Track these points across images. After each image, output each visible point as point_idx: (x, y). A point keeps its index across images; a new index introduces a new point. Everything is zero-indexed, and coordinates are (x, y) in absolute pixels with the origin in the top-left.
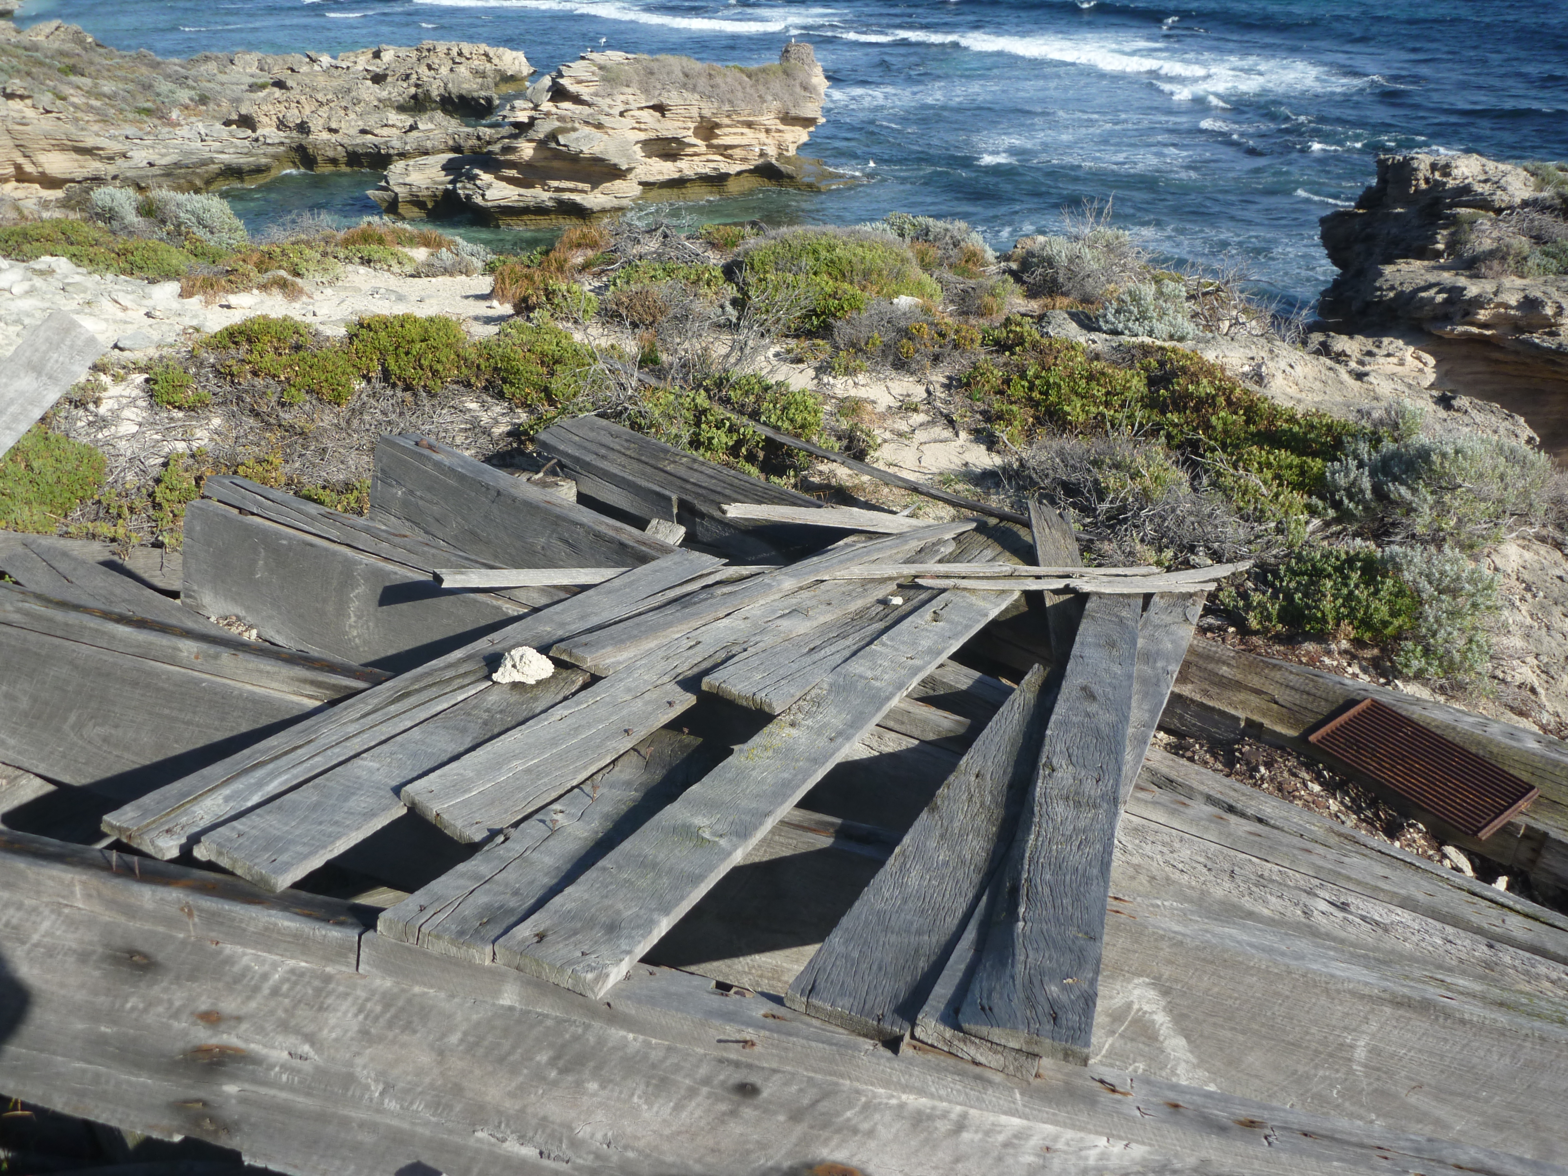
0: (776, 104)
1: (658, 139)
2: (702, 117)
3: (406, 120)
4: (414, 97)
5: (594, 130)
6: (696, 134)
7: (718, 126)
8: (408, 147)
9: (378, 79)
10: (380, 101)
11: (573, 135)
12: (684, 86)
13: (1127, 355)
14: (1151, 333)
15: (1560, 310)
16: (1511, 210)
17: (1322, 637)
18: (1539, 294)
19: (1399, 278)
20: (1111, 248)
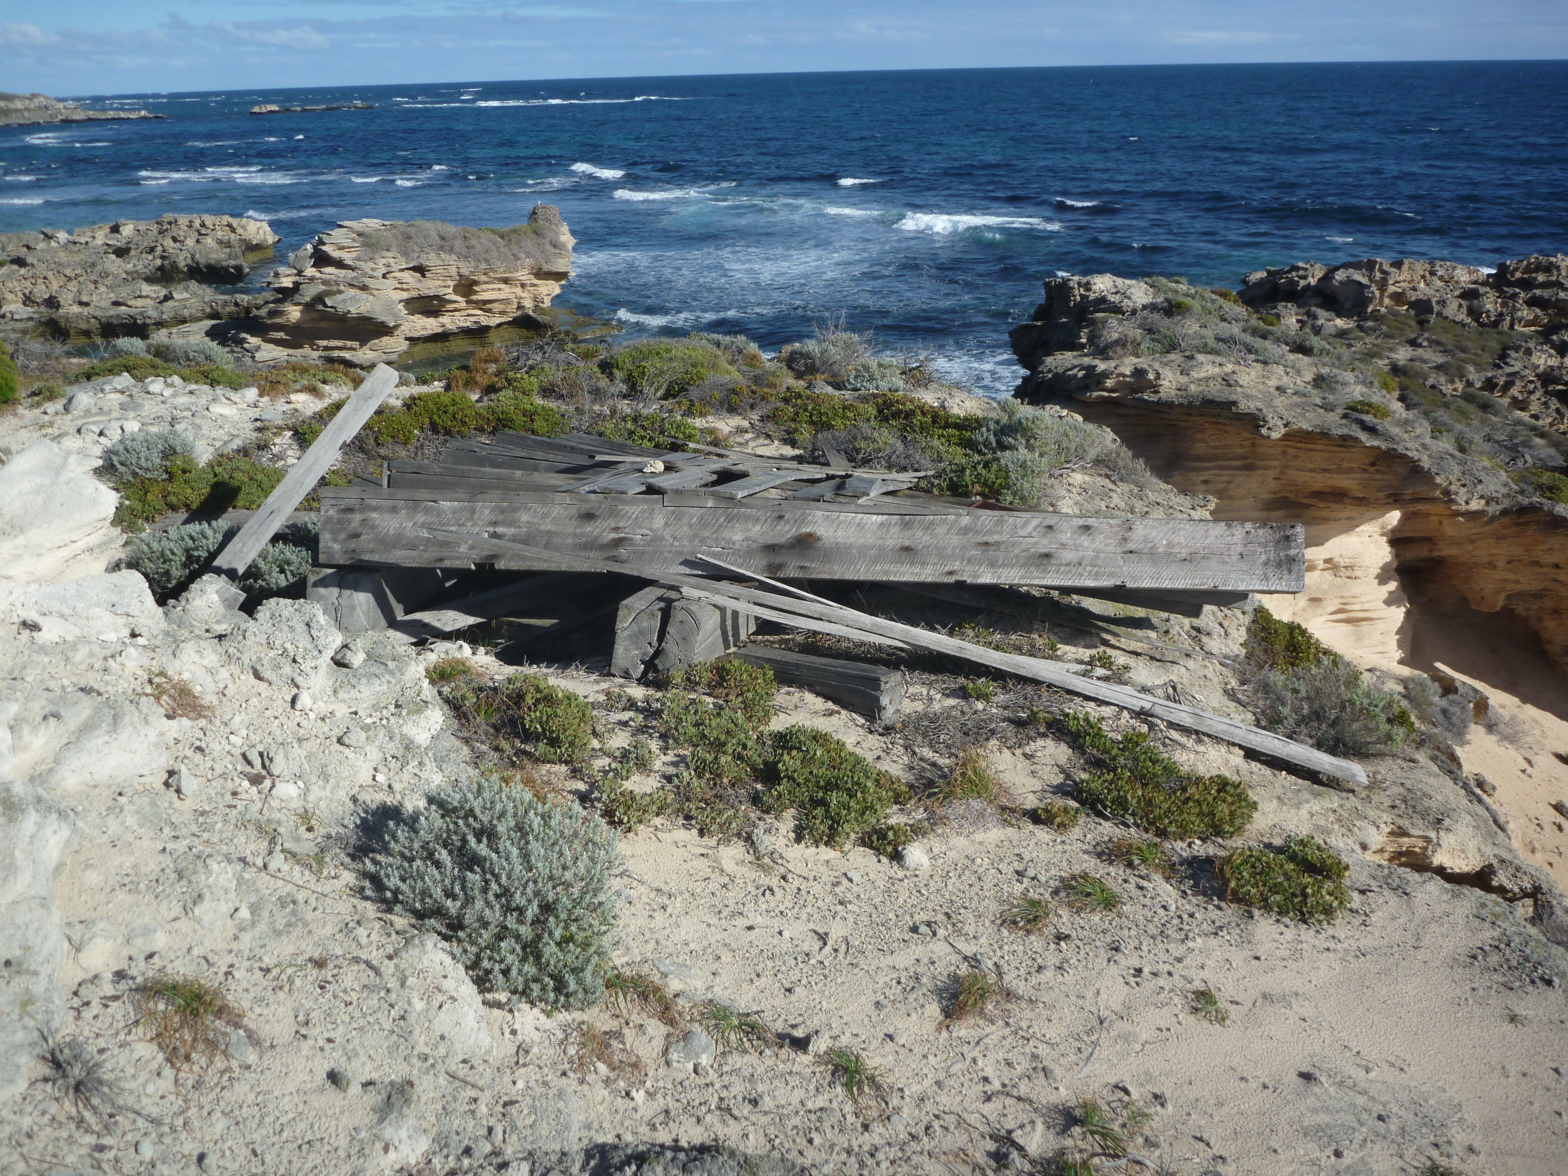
0: (529, 261)
1: (421, 298)
2: (460, 276)
3: (159, 291)
4: (161, 268)
5: (359, 292)
6: (456, 291)
7: (476, 283)
8: (165, 317)
9: (121, 252)
10: (127, 273)
11: (340, 297)
12: (441, 248)
13: (864, 399)
14: (877, 388)
15: (1158, 375)
16: (1134, 312)
17: (967, 494)
18: (1145, 366)
19: (1054, 364)
20: (847, 345)
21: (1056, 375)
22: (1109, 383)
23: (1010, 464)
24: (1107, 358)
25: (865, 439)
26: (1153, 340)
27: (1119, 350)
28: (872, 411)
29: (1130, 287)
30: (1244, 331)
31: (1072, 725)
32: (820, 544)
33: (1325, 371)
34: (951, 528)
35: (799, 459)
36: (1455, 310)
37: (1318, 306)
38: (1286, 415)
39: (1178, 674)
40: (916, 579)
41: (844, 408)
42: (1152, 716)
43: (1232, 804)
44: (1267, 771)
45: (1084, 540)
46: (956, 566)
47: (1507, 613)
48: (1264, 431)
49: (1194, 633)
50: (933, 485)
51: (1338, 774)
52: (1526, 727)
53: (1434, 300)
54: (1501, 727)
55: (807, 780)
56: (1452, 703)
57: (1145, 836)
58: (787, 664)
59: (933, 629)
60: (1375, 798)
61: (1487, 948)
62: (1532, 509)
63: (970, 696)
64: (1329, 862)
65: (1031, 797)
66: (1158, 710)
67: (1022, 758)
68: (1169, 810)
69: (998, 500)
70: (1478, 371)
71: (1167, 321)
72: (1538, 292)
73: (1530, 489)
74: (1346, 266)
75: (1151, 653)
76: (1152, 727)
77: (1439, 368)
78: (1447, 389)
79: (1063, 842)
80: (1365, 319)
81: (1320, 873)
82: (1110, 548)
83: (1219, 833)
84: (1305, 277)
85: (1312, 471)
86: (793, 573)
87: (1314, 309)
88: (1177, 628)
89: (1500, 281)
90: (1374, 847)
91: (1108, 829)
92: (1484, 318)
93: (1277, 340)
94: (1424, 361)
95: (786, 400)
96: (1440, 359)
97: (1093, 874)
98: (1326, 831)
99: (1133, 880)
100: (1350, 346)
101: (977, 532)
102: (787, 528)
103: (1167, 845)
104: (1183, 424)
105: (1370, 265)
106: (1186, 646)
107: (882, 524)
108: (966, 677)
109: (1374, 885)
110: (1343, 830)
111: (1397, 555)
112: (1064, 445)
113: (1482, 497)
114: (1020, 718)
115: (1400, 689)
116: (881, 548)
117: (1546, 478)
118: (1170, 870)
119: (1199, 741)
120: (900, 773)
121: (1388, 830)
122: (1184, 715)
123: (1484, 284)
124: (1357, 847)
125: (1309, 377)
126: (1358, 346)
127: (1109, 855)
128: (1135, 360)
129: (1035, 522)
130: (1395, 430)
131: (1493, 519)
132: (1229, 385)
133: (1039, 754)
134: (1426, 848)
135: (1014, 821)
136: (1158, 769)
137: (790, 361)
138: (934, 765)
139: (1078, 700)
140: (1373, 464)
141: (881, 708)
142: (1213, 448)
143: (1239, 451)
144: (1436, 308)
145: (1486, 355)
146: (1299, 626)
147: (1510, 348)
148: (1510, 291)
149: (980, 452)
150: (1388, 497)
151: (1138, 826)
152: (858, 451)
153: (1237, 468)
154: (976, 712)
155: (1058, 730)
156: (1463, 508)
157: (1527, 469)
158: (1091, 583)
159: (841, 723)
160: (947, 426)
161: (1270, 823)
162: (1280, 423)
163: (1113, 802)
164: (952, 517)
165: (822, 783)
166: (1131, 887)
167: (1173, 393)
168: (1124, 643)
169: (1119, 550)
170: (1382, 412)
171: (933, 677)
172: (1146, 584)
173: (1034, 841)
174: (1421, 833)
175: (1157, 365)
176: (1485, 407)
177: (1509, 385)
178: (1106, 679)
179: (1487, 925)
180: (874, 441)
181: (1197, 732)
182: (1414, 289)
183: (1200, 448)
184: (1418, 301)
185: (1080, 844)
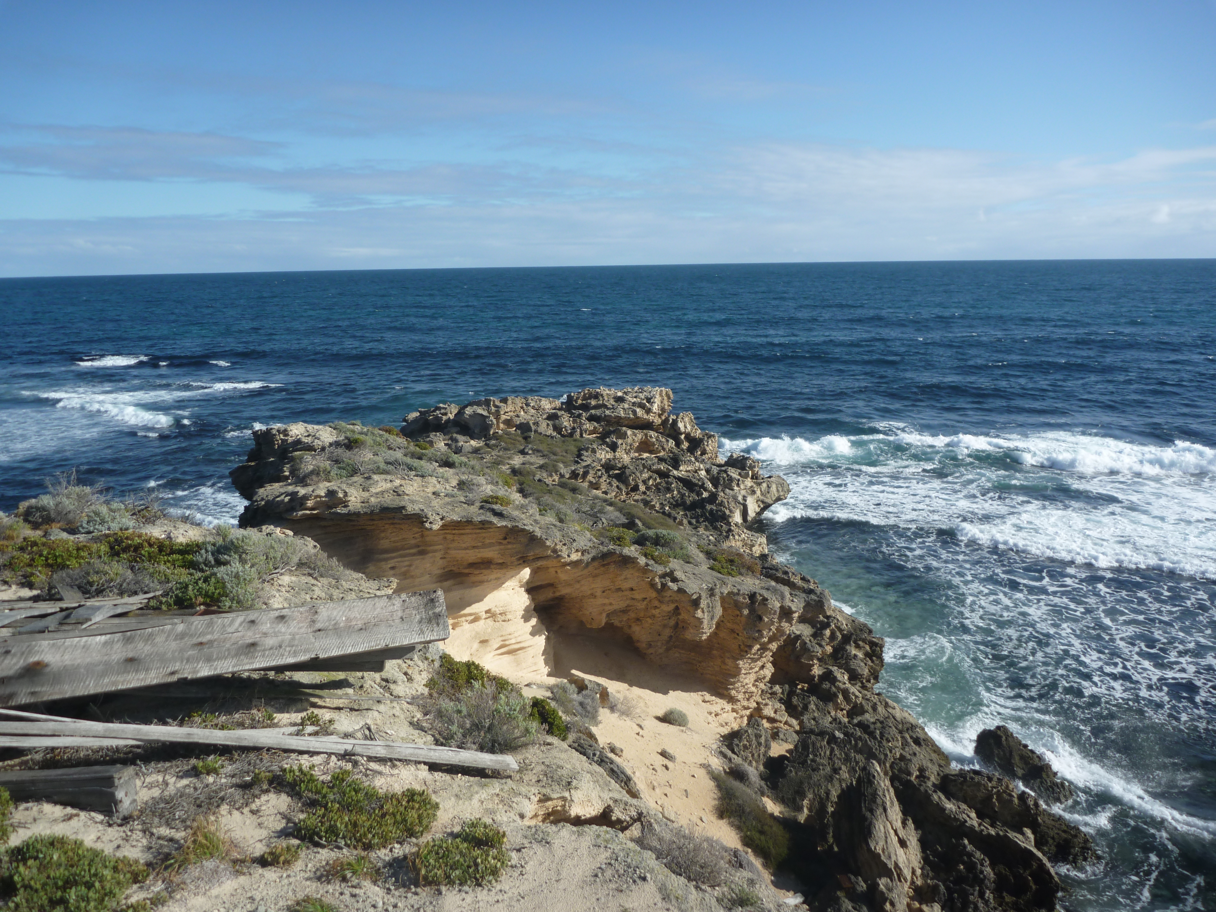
13: (96, 540)
14: (109, 529)
15: (346, 494)
16: (323, 449)
17: (192, 606)
18: (335, 488)
19: (266, 493)
20: (80, 497)
21: (268, 502)
22: (310, 504)
23: (225, 577)
24: (306, 485)
25: (97, 573)
26: (340, 468)
27: (314, 477)
28: (104, 548)
29: (318, 430)
30: (405, 455)
31: (289, 777)
32: (48, 670)
33: (464, 477)
34: (168, 636)
35: (35, 599)
36: (545, 428)
37: (457, 433)
38: (441, 511)
39: (372, 718)
40: (143, 684)
41: (78, 549)
42: (354, 755)
43: (419, 809)
44: (447, 777)
45: (282, 627)
46: (177, 666)
47: (609, 626)
48: (427, 525)
49: (384, 684)
50: (161, 603)
51: (497, 767)
52: (634, 703)
53: (531, 423)
54: (619, 706)
55: (44, 885)
56: (585, 697)
57: (355, 852)
58: (23, 782)
59: (165, 723)
60: (526, 778)
61: (604, 866)
62: (610, 554)
63: (201, 773)
64: (491, 834)
65: (259, 845)
66: (358, 750)
67: (249, 815)
68: (371, 826)
69: (219, 607)
70: (566, 467)
71: (348, 453)
72: (593, 412)
73: (607, 541)
74: (471, 404)
75: (350, 706)
76: (355, 764)
77: (541, 467)
78: (549, 481)
79: (289, 876)
80: (490, 439)
81: (487, 845)
82: (303, 630)
83: (412, 833)
84: (446, 414)
85: (466, 549)
86: (24, 700)
87: (455, 435)
88: (369, 682)
89: (569, 406)
90: (529, 814)
91: (325, 855)
92: (564, 431)
93: (430, 460)
94: (532, 464)
95: (22, 549)
96: (541, 461)
97: (315, 896)
98: (492, 812)
99: (347, 892)
100: (482, 458)
101: (192, 636)
102: (15, 660)
103: (373, 855)
104: (369, 528)
105: (487, 403)
106: (378, 694)
107: (106, 643)
108: (198, 758)
109: (526, 842)
110: (506, 808)
111: (533, 599)
112: (271, 555)
113: (577, 551)
114: (246, 782)
115: (549, 694)
116: (107, 664)
117: (615, 532)
118: (376, 875)
119: (394, 766)
120: (140, 855)
121: (537, 799)
122: (379, 748)
123: (560, 409)
124: (517, 818)
125: (454, 483)
126: (488, 458)
127: (327, 876)
128: (328, 484)
129: (240, 620)
130: (516, 513)
131: (588, 564)
132: (399, 495)
133: (263, 808)
134: (564, 806)
135: (245, 870)
136: (361, 796)
137: (27, 517)
138: (171, 840)
139: (293, 756)
140: (505, 538)
141: (116, 802)
142: (394, 542)
143: (413, 542)
144: (533, 428)
145: (569, 456)
146: (473, 663)
147: (582, 449)
148: (576, 412)
149: (202, 571)
150: (519, 559)
151: (348, 846)
152: (91, 584)
153: (414, 555)
154: (207, 786)
155: (279, 784)
156: (568, 560)
157: (603, 528)
158: (291, 660)
159: (81, 824)
160: (172, 552)
161: (451, 816)
162: (438, 518)
163: (326, 832)
164: (168, 627)
165: (60, 883)
166: (347, 897)
167: (359, 505)
168: (328, 702)
169: (310, 630)
170: (505, 502)
171: (168, 764)
172: (335, 653)
173: (263, 882)
174: (559, 795)
175: (344, 486)
176: (574, 490)
177: (586, 474)
178: (316, 734)
179: (602, 849)
180: (106, 573)
181: (391, 760)
182: (518, 416)
183: (385, 544)
184: (521, 424)
185: (302, 874)
